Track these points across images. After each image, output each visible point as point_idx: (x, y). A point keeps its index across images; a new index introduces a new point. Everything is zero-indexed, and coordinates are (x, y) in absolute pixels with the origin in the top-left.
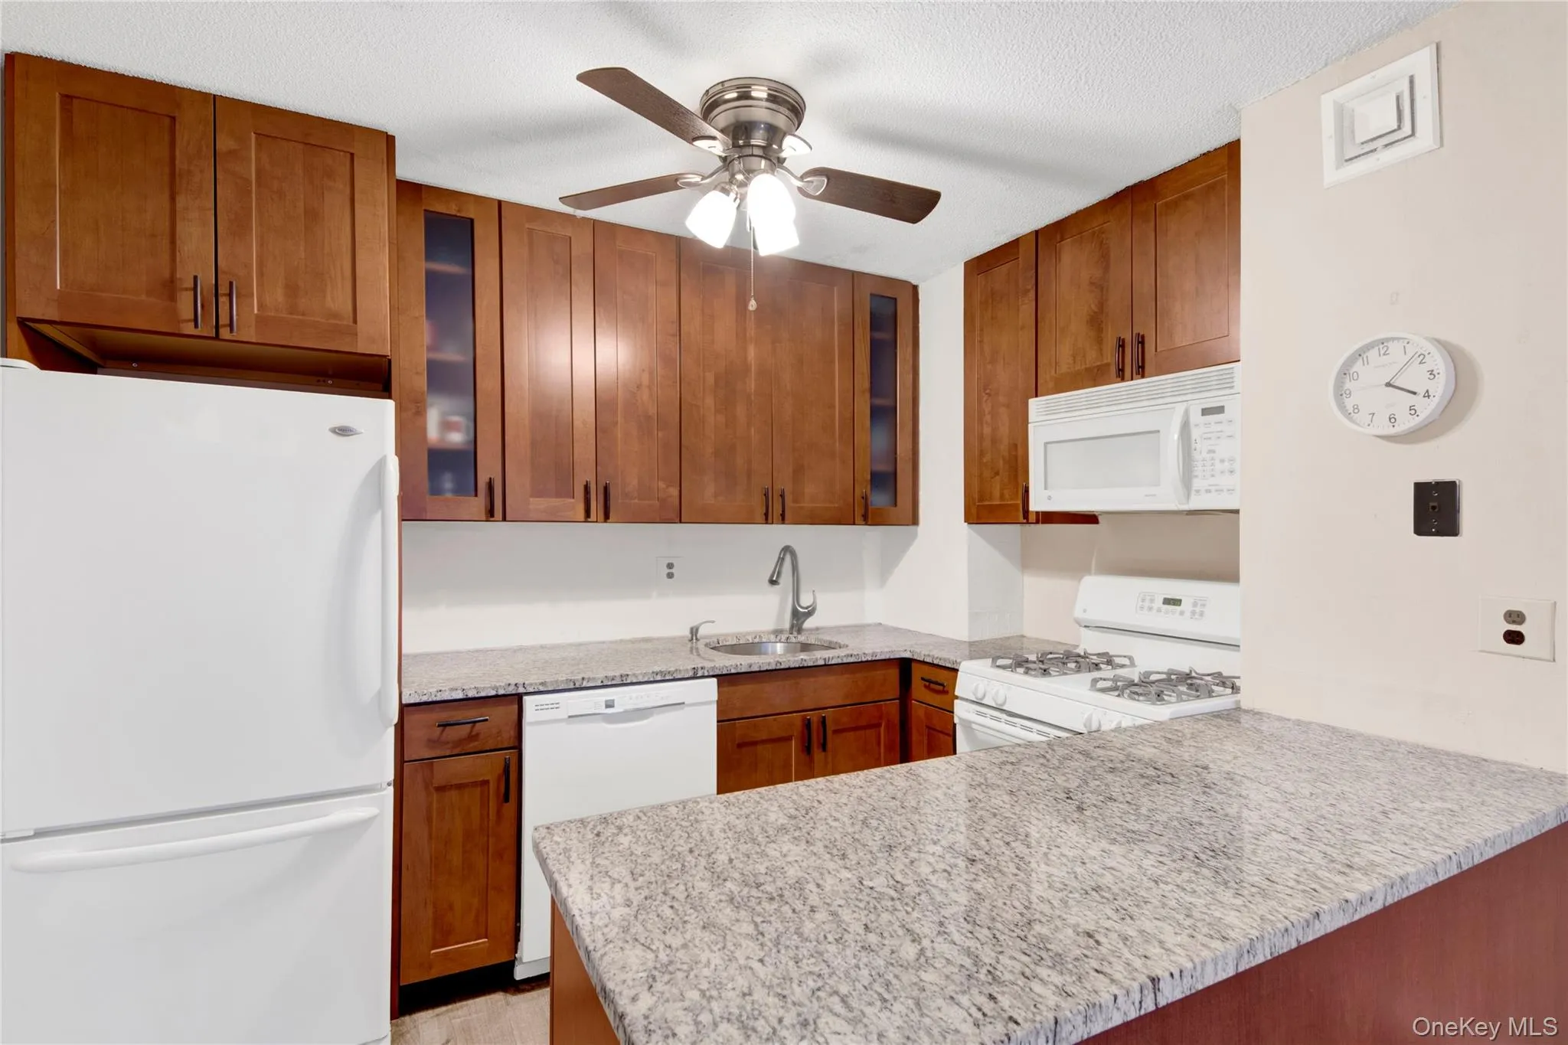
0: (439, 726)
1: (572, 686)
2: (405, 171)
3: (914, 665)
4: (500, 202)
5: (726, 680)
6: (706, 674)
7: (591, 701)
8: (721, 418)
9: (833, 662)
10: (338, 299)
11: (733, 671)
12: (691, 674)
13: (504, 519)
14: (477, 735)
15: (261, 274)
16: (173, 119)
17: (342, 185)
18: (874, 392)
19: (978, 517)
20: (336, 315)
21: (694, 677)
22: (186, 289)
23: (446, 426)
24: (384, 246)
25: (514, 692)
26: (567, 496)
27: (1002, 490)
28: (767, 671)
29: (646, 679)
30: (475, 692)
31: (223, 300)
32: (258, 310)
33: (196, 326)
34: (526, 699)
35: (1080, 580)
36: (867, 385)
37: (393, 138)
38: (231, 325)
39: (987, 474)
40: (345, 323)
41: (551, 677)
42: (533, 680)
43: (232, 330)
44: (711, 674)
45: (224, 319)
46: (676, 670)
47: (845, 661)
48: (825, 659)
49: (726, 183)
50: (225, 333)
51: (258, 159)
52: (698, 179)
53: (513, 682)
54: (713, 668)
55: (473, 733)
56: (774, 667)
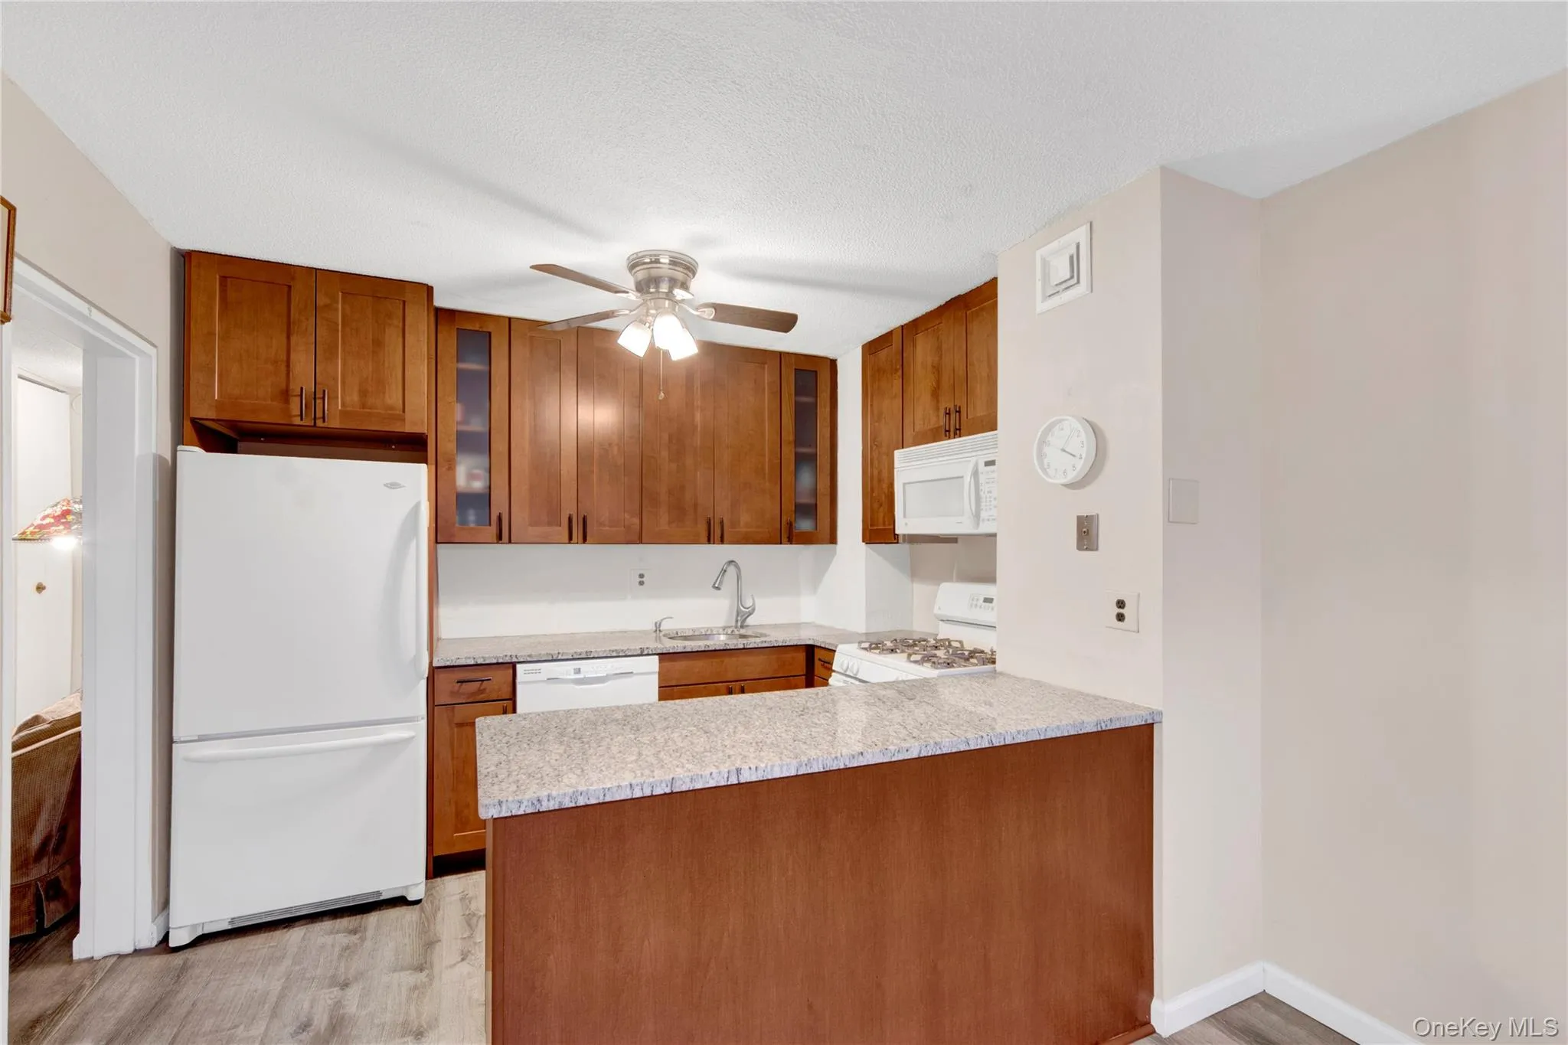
0: (458, 682)
1: (551, 658)
2: (440, 301)
3: (816, 649)
4: (510, 319)
5: (664, 656)
6: (650, 652)
7: (564, 669)
8: (674, 466)
9: (750, 646)
10: (393, 398)
11: (671, 651)
12: (639, 652)
13: (510, 542)
14: (485, 689)
15: (343, 383)
16: (290, 287)
17: (397, 322)
18: (798, 441)
19: (870, 539)
20: (391, 408)
21: (641, 655)
22: (296, 396)
23: (471, 477)
24: (424, 360)
25: (509, 661)
26: (557, 525)
27: (884, 517)
28: (697, 651)
29: (605, 655)
30: (482, 660)
31: (319, 402)
32: (342, 407)
33: (302, 419)
34: (518, 666)
35: (939, 585)
36: (792, 438)
37: (432, 288)
38: (324, 418)
39: (876, 505)
40: (398, 412)
41: (535, 652)
42: (522, 654)
43: (324, 421)
44: (654, 652)
45: (319, 414)
46: (628, 649)
47: (760, 645)
48: (744, 644)
49: (643, 315)
50: (320, 423)
51: (343, 309)
52: (627, 312)
53: (509, 654)
54: (656, 649)
55: (482, 688)
56: (703, 649)
